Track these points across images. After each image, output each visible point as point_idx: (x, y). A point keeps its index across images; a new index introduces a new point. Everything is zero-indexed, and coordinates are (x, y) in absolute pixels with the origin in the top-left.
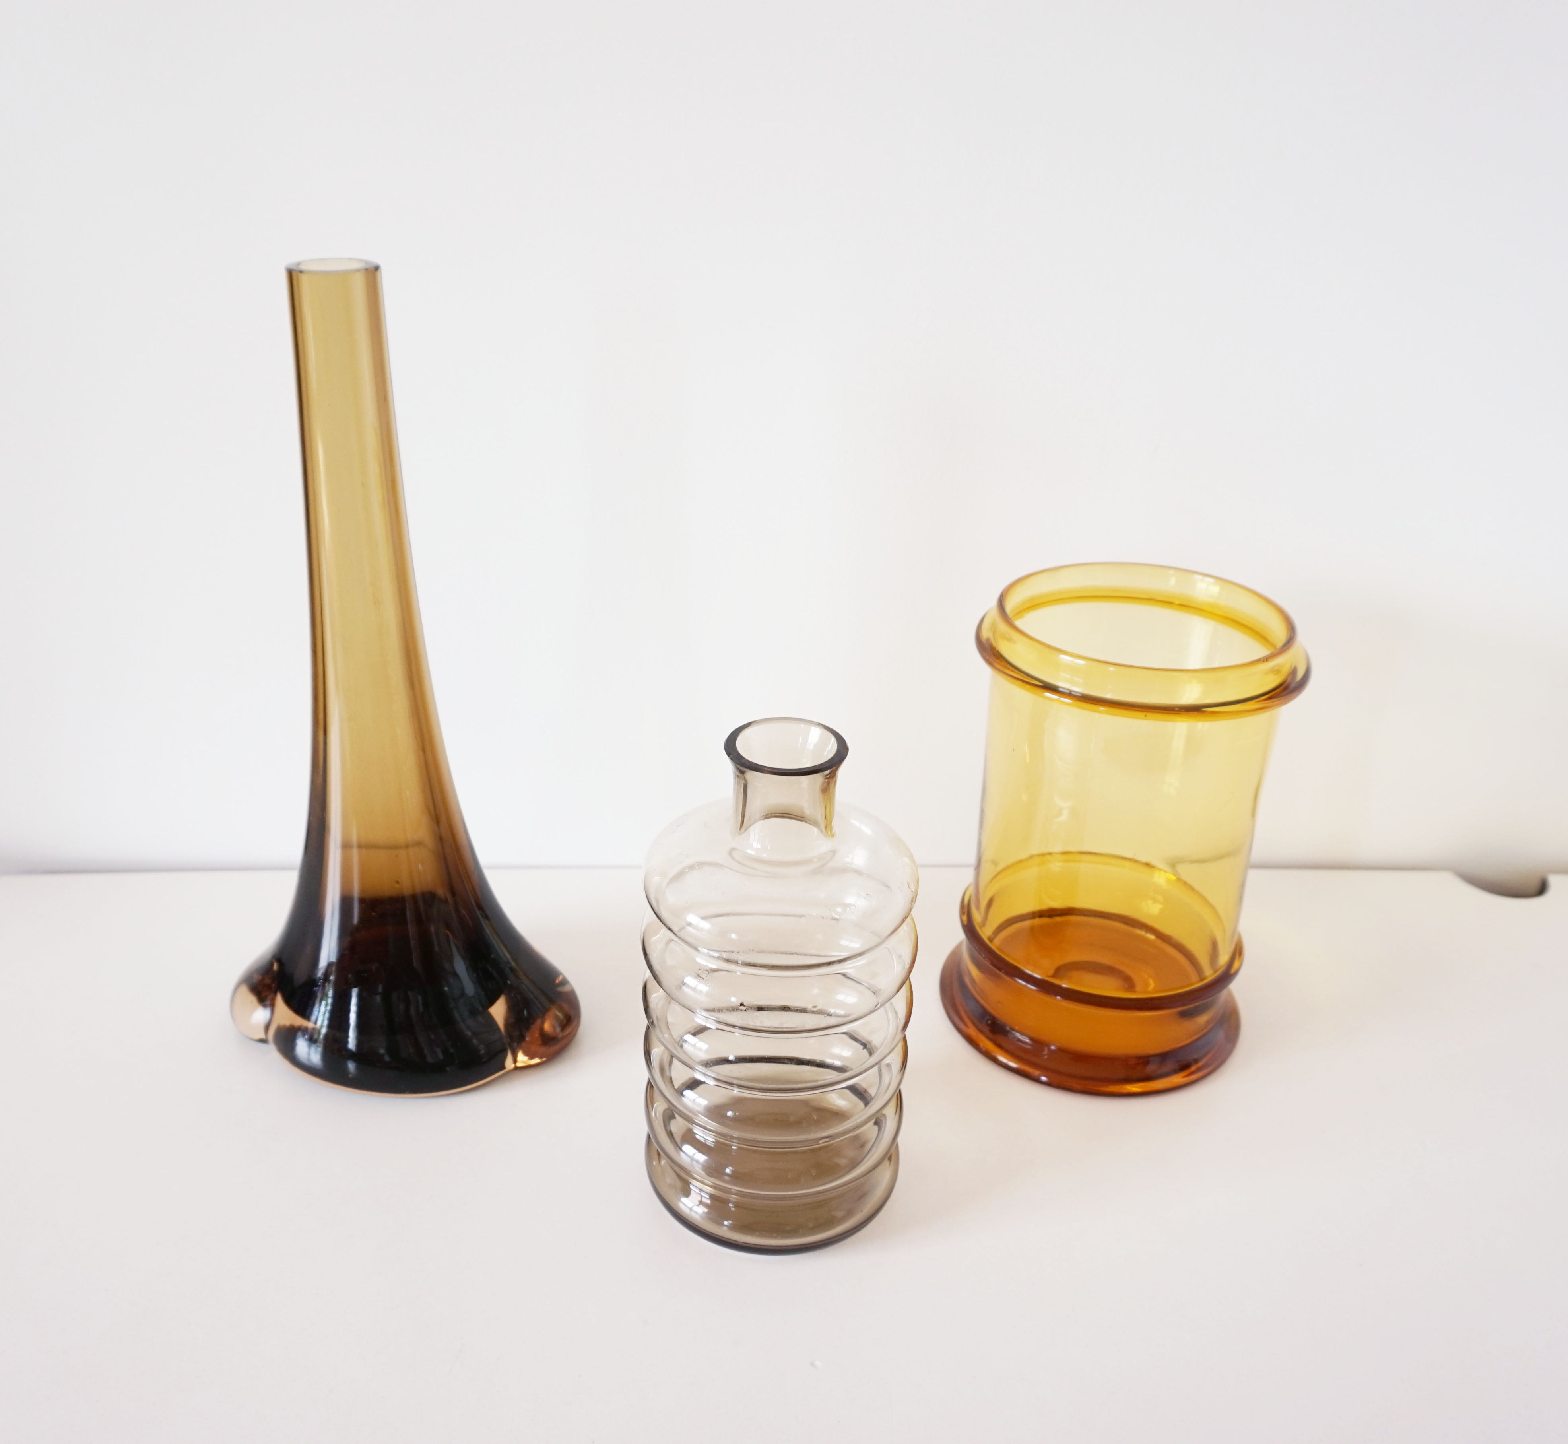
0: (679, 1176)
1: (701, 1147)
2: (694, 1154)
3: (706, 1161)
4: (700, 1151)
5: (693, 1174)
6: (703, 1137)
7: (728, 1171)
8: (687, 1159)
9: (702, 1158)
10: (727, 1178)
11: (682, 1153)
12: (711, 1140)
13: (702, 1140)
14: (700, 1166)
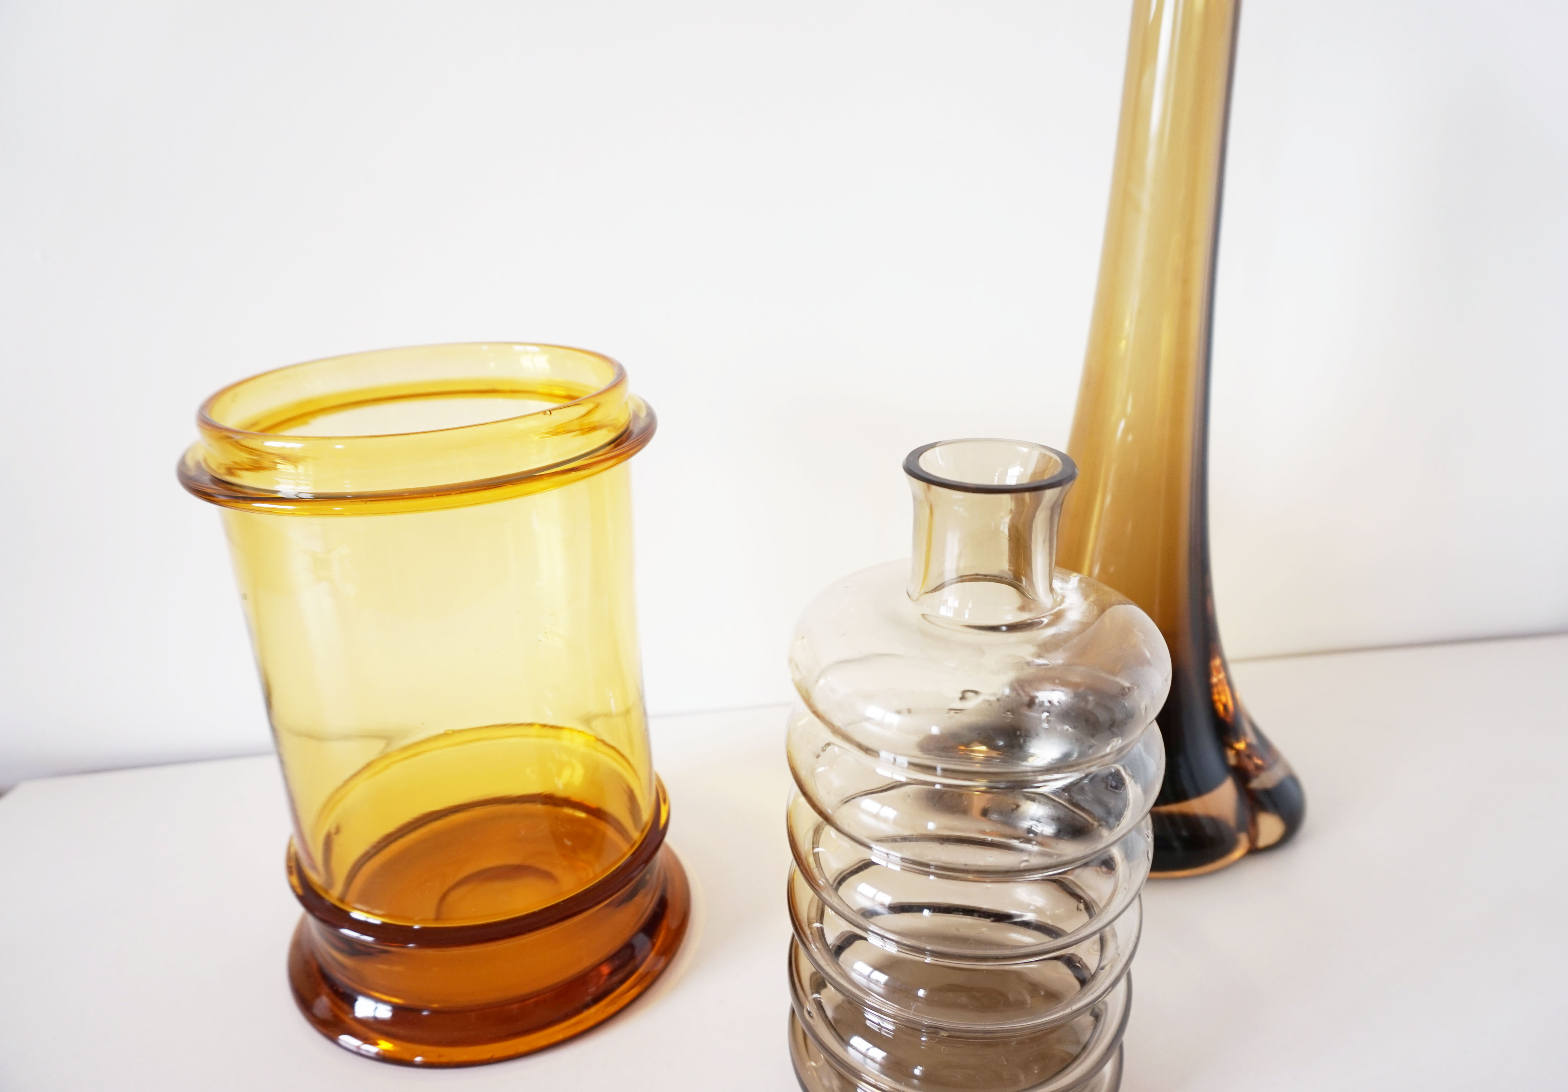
0: (841, 1077)
1: (874, 1037)
2: (868, 1050)
3: (884, 1058)
4: (875, 1045)
5: (863, 1075)
6: (879, 1025)
7: (917, 1071)
8: (859, 1057)
9: (879, 1054)
10: (916, 1082)
11: (850, 1049)
12: (891, 1027)
13: (875, 1028)
14: (877, 1066)
